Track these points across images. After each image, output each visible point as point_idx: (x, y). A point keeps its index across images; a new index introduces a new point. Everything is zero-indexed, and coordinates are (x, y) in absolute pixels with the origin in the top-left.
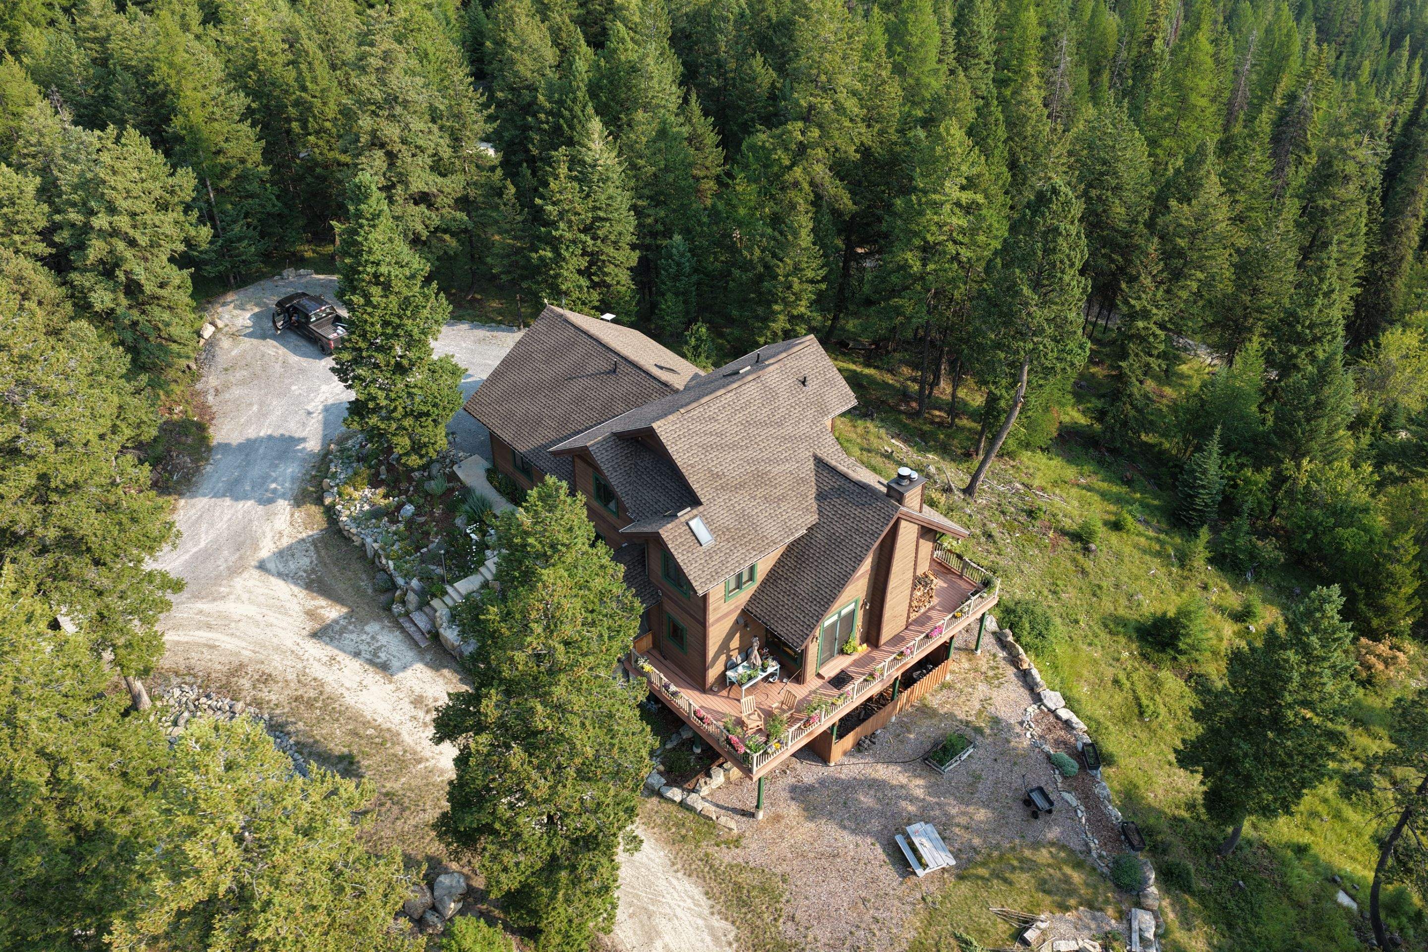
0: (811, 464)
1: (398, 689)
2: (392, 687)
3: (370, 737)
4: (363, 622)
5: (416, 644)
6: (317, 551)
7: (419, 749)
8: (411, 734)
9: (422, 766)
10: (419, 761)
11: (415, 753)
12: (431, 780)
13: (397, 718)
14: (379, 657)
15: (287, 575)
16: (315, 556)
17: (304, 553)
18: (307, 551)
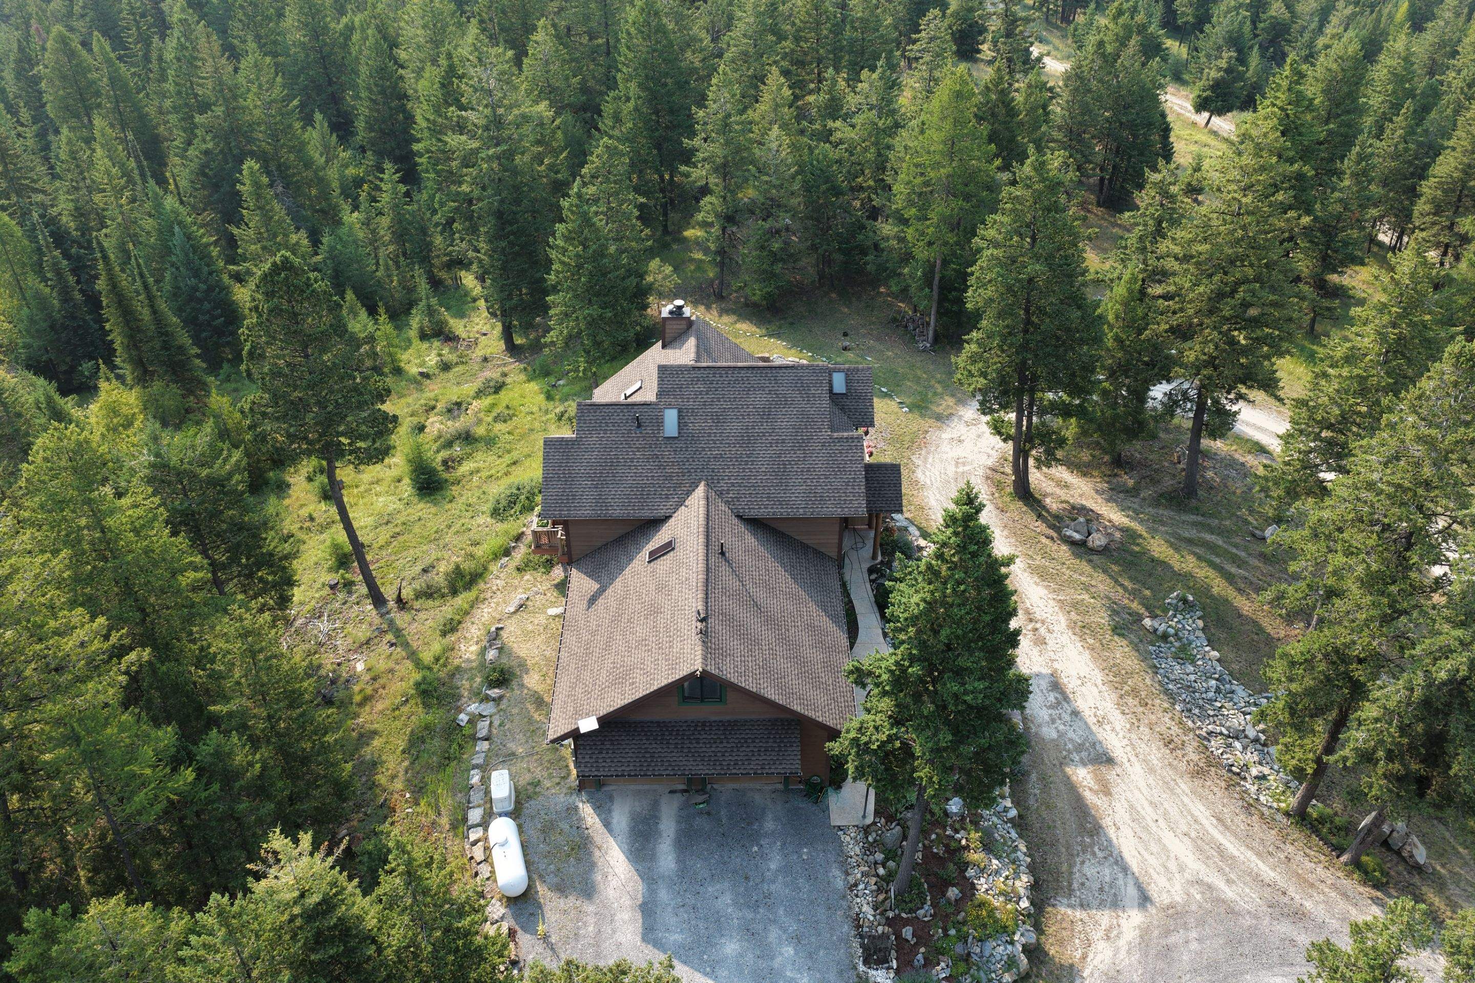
1: (1052, 662)
2: (1056, 665)
4: (1056, 746)
8: (1058, 622)
14: (1056, 698)
15: (1116, 862)
16: (1075, 870)
17: (1087, 884)
18: (1083, 884)
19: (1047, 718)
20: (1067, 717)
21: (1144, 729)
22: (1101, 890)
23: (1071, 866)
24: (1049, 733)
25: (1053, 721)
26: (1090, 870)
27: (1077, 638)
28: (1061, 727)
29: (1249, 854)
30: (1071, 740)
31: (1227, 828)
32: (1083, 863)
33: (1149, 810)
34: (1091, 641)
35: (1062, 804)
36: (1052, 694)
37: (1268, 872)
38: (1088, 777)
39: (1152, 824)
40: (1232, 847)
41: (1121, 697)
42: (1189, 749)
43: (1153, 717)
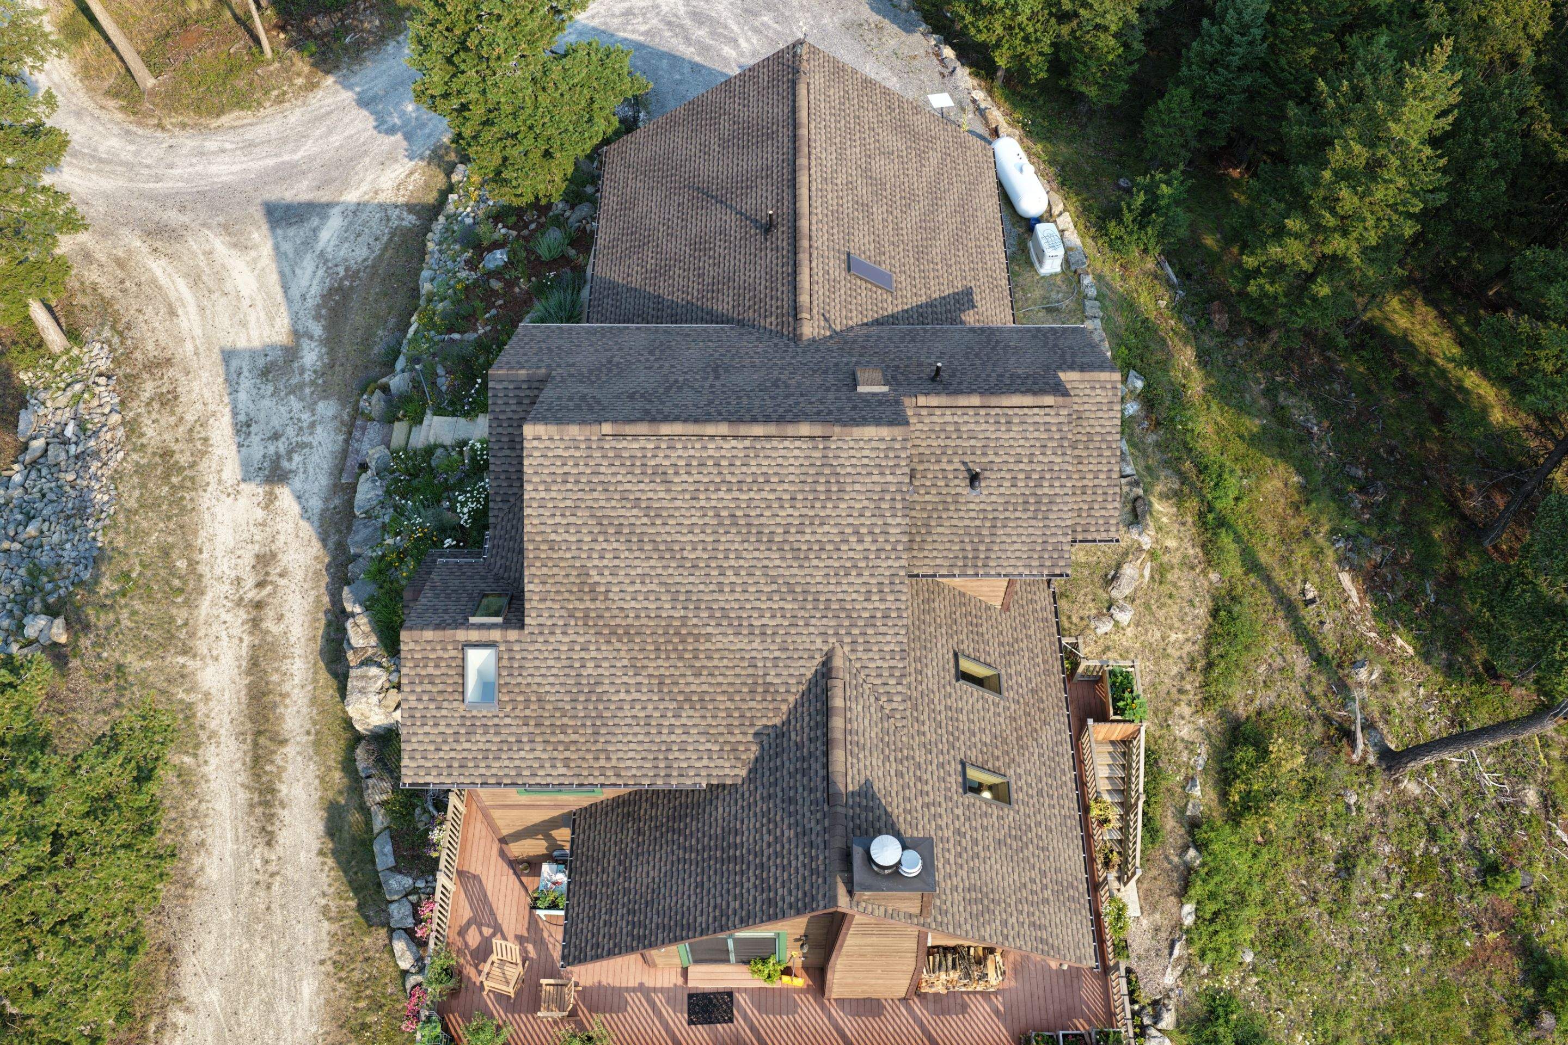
0: (809, 669)
1: (263, 524)
2: (260, 514)
3: (172, 571)
4: (325, 393)
5: (341, 471)
6: (385, 249)
7: (201, 633)
8: (213, 604)
9: (181, 660)
10: (184, 652)
11: (192, 635)
12: (173, 689)
13: (224, 567)
14: (290, 459)
15: (327, 261)
16: (378, 252)
17: (371, 241)
18: (376, 239)
19: (319, 429)
20: (291, 431)
21: (190, 418)
22: (359, 235)
23: (380, 257)
24: (327, 409)
25: (312, 425)
26: (361, 253)
27: (201, 569)
28: (305, 416)
29: (163, 280)
30: (301, 399)
31: (170, 305)
32: (365, 260)
33: (252, 318)
34: (181, 564)
35: (357, 319)
36: (293, 466)
37: (158, 268)
38: (305, 352)
39: (260, 304)
40: (179, 288)
41: (192, 465)
42: (145, 396)
43: (165, 436)
